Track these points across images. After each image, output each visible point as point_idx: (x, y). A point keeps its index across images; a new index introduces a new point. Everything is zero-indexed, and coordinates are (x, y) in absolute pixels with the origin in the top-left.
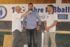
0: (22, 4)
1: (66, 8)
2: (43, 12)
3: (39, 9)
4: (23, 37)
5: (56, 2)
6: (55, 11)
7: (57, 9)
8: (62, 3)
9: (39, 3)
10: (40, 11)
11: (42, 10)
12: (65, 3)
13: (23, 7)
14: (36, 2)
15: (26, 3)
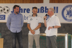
0: (6, 3)
1: (55, 8)
2: (29, 12)
3: (25, 10)
4: (7, 40)
5: (44, 2)
6: (42, 11)
7: (44, 9)
8: (50, 3)
9: (24, 2)
10: (26, 11)
11: (28, 11)
12: (53, 3)
13: (7, 7)
14: (21, 2)
15: (10, 2)
